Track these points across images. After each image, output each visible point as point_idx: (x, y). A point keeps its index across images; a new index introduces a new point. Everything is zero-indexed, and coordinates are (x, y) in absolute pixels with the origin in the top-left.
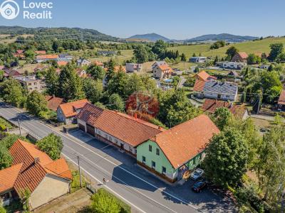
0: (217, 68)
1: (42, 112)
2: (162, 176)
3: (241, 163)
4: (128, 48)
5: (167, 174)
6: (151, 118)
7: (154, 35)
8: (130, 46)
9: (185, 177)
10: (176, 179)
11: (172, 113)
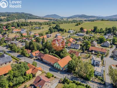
0: (76, 35)
1: (26, 55)
2: (59, 69)
3: (74, 66)
4: (46, 24)
5: (60, 69)
6: (56, 55)
7: (55, 15)
8: (46, 23)
9: (64, 69)
10: (62, 70)
11: (61, 54)
